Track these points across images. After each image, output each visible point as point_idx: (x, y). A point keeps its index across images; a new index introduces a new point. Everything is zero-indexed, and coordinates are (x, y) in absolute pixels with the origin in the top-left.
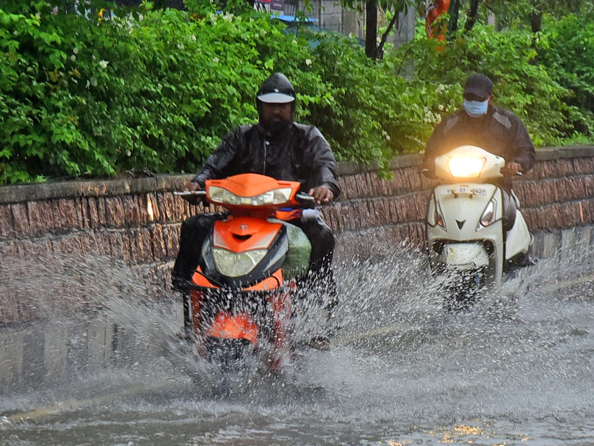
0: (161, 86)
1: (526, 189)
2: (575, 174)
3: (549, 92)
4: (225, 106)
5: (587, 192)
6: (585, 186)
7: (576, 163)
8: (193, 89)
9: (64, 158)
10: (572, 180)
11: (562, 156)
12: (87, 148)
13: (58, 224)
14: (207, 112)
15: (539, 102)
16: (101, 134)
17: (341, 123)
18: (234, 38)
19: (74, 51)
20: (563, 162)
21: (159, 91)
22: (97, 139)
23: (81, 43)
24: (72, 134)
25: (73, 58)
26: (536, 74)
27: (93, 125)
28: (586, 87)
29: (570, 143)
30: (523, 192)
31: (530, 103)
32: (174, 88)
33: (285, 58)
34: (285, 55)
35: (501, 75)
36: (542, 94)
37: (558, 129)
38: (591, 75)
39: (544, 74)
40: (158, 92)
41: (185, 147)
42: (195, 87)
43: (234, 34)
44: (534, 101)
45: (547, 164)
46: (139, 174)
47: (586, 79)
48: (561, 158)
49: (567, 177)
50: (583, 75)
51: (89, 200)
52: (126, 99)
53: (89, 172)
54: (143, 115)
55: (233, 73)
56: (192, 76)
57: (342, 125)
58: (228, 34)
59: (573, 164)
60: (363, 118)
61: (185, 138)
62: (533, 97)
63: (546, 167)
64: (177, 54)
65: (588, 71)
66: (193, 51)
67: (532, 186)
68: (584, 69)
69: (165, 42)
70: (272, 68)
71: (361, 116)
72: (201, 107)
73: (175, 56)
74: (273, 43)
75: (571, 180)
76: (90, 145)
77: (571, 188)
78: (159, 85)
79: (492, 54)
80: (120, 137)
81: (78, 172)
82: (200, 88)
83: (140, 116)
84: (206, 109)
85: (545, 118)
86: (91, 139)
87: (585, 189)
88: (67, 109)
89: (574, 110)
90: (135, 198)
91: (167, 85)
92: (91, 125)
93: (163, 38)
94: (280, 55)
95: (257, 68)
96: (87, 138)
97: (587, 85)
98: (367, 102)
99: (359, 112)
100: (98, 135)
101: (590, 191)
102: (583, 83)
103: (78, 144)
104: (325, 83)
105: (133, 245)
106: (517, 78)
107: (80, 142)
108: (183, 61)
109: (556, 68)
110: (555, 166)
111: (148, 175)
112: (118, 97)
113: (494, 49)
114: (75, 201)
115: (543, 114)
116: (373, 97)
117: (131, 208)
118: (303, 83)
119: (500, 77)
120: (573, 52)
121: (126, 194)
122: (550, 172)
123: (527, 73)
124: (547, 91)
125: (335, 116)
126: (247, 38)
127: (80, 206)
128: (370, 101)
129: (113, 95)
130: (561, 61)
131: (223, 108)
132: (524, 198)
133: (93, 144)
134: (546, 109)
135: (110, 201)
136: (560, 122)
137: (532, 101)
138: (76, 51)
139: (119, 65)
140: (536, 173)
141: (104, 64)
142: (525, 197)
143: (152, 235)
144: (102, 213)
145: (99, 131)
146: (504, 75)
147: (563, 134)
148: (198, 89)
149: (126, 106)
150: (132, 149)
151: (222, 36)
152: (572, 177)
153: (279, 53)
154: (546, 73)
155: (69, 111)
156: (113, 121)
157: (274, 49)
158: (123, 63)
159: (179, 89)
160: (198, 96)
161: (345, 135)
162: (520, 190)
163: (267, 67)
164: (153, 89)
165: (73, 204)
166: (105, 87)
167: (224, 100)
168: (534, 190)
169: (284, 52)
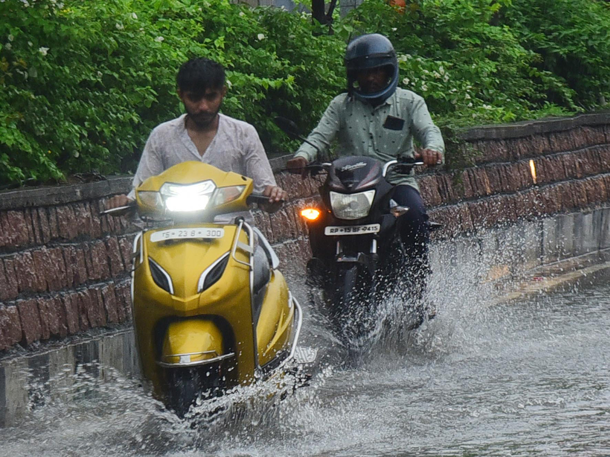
0: (101, 74)
1: (501, 172)
2: (552, 152)
3: (516, 57)
4: (174, 94)
5: (566, 171)
6: (564, 165)
7: (553, 139)
8: (138, 75)
9: (5, 163)
10: (550, 160)
11: (537, 131)
12: (30, 151)
13: (9, 240)
14: (154, 102)
15: (505, 69)
16: (44, 133)
17: (298, 106)
18: (177, 14)
19: (9, 38)
20: (539, 138)
21: (100, 80)
22: (40, 139)
23: (17, 28)
24: (13, 134)
25: (9, 46)
26: (500, 37)
27: (34, 123)
28: (555, 48)
29: (541, 116)
30: (498, 175)
31: (495, 71)
32: (116, 76)
33: (234, 33)
34: (233, 29)
35: (460, 39)
36: (508, 60)
37: (528, 100)
38: (560, 34)
39: (510, 36)
40: (98, 81)
41: (133, 143)
42: (141, 73)
43: (177, 9)
44: (500, 69)
45: (522, 142)
46: (89, 178)
47: (555, 39)
48: (536, 134)
49: (544, 156)
50: (551, 35)
51: (40, 211)
52: (69, 91)
53: (34, 177)
54: (89, 110)
55: (180, 54)
56: (134, 60)
57: (299, 108)
58: (170, 8)
59: (549, 140)
60: (323, 98)
61: (132, 133)
62: (498, 63)
63: (521, 145)
64: (117, 35)
65: (556, 30)
66: (134, 31)
67: (507, 168)
68: (552, 28)
69: (102, 21)
70: (223, 46)
71: (321, 97)
72: (146, 95)
73: (115, 38)
74: (218, 17)
75: (548, 159)
76: (32, 147)
77: (549, 168)
78: (99, 72)
79: (447, 16)
80: (66, 135)
81: (22, 178)
82: (146, 74)
83: (86, 110)
84: (151, 98)
85: (513, 88)
86: (33, 140)
87: (564, 169)
88: (5, 106)
89: (546, 75)
90: (88, 206)
91: (108, 72)
92: (32, 122)
93: (99, 18)
94: (228, 30)
95: (206, 47)
96: (28, 138)
97: (557, 47)
98: (327, 80)
99: (318, 92)
100: (41, 134)
101: (570, 171)
102: (552, 44)
103: (20, 146)
104: (281, 60)
105: (88, 261)
106: (478, 42)
107: (21, 144)
108: (125, 43)
109: (519, 28)
110: (530, 143)
111: (99, 178)
112: (59, 88)
113: (449, 10)
114: (24, 212)
115: (510, 84)
116: (332, 73)
117: (83, 218)
118: (256, 62)
119: (458, 42)
120: (537, 8)
121: (78, 201)
122: (526, 151)
123: (490, 35)
124: (514, 56)
125: (290, 98)
126: (193, 12)
127: (29, 217)
128: (330, 79)
129: (53, 88)
130: (524, 19)
131: (172, 95)
132: (499, 183)
133: (37, 146)
134: (514, 77)
135: (61, 210)
136: (530, 91)
137: (497, 68)
138: (11, 37)
139: (58, 51)
140: (511, 153)
141: (44, 51)
142: (501, 182)
143: (107, 247)
144: (53, 225)
145: (41, 130)
146: (463, 39)
147: (535, 106)
148: (144, 75)
149: (69, 100)
150: (80, 148)
151: (163, 12)
152: (549, 156)
153: (227, 28)
154: (511, 36)
155: (7, 108)
156: (56, 118)
157: (220, 24)
158: (62, 49)
159: (122, 76)
160: (143, 83)
161: (302, 119)
162: (495, 173)
163: (217, 46)
164: (92, 79)
165: (23, 217)
166: (45, 78)
167: (172, 86)
168: (510, 173)
169: (232, 27)
